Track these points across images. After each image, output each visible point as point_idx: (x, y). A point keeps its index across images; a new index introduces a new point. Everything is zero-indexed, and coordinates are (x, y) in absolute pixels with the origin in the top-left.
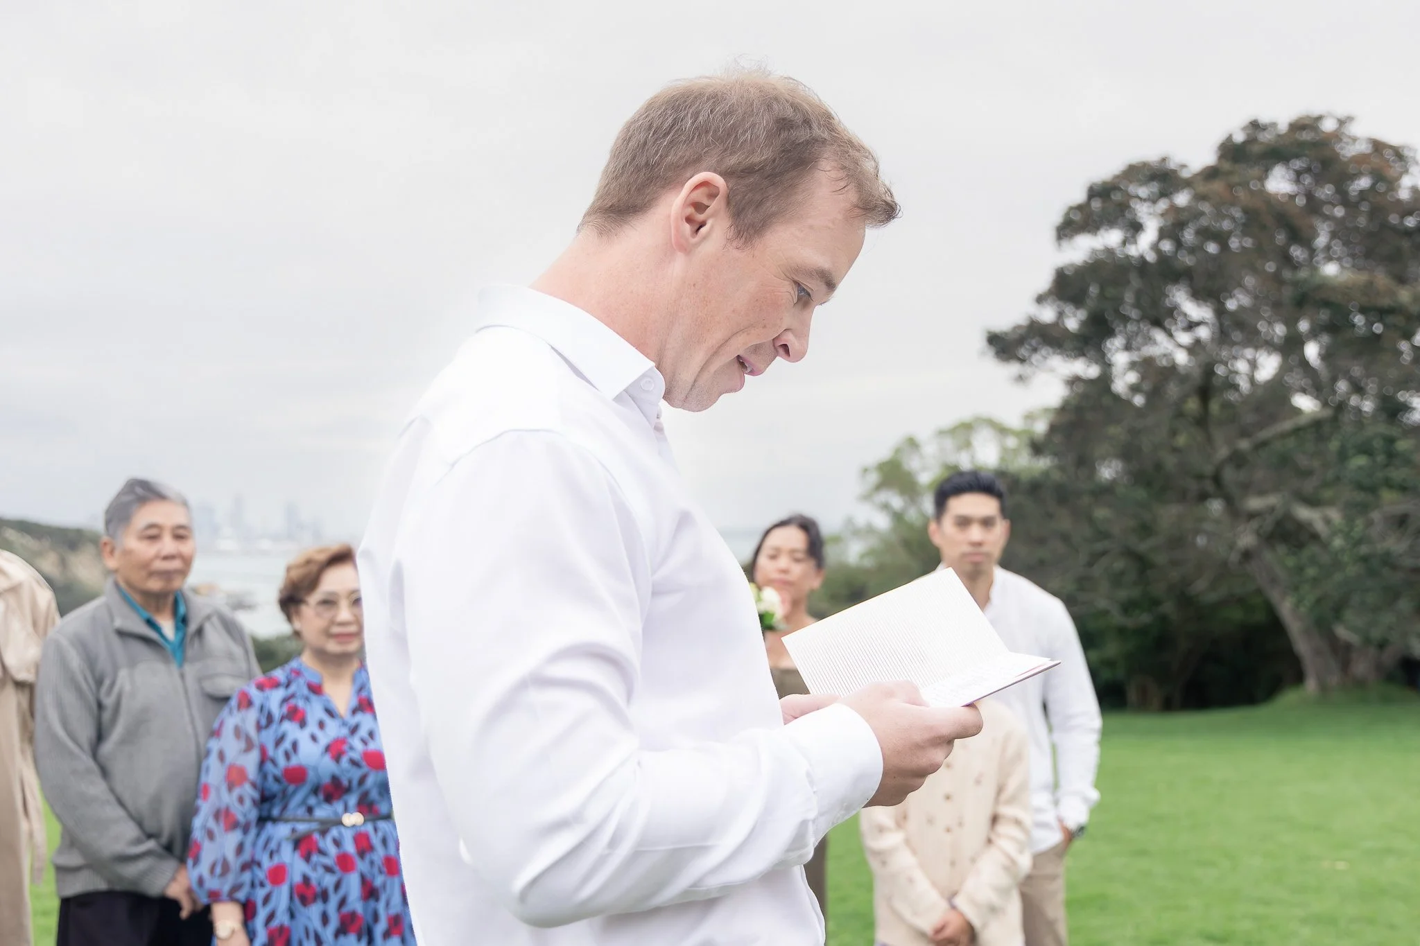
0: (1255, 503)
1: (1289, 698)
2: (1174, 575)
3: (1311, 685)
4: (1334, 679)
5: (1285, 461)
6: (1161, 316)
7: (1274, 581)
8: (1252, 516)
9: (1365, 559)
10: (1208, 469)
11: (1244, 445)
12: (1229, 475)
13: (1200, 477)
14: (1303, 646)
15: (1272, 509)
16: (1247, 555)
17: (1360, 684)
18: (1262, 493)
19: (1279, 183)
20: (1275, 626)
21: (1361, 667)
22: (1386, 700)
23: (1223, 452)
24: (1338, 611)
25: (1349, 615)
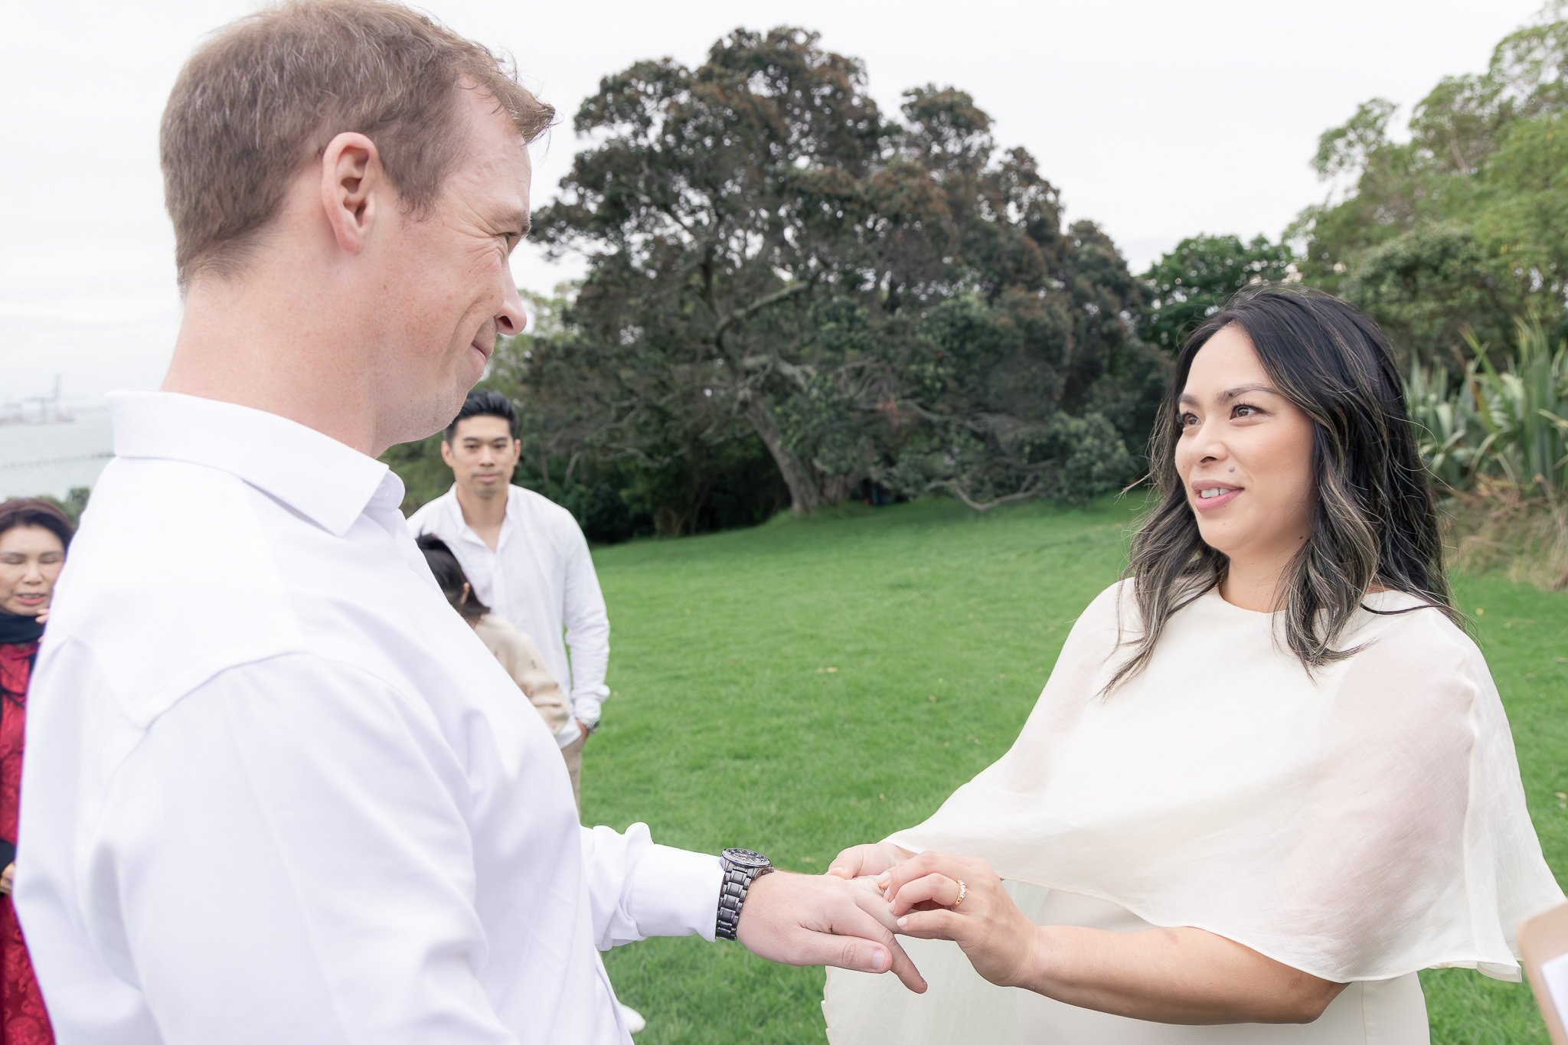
0: (750, 362)
1: (781, 518)
2: (689, 424)
3: (796, 506)
4: (813, 501)
5: (772, 327)
6: (667, 203)
7: (767, 426)
8: (748, 373)
9: (835, 405)
10: (712, 335)
11: (740, 313)
12: (728, 337)
13: (705, 341)
14: (789, 477)
15: (764, 367)
16: (745, 404)
17: (833, 503)
18: (754, 354)
19: (759, 86)
20: (768, 459)
21: (832, 490)
22: (851, 515)
23: (724, 320)
24: (815, 449)
25: (823, 450)
